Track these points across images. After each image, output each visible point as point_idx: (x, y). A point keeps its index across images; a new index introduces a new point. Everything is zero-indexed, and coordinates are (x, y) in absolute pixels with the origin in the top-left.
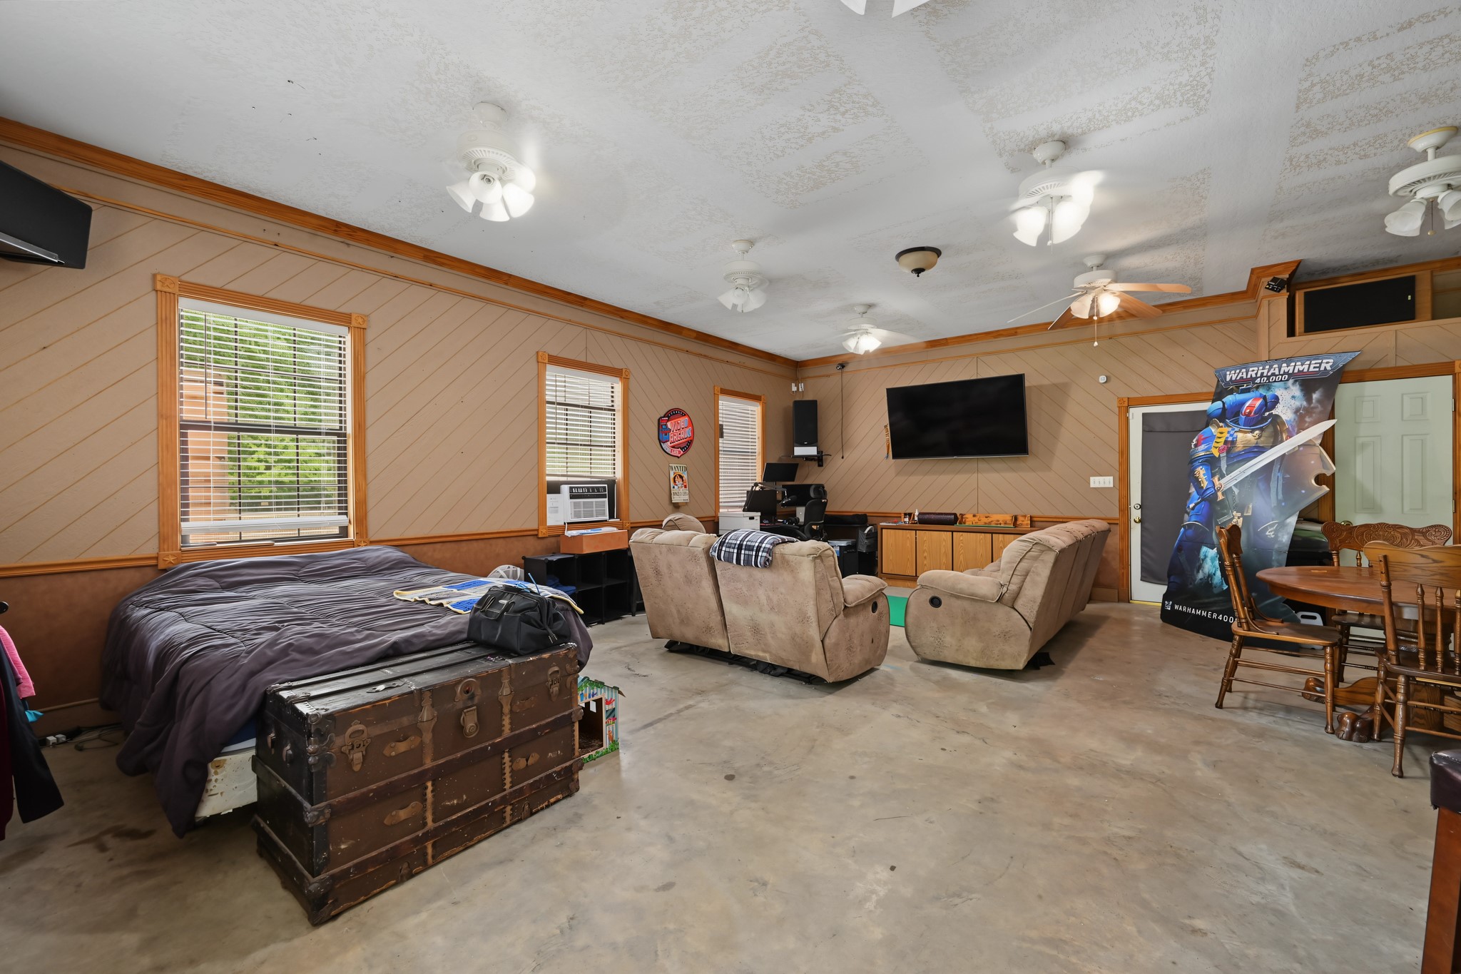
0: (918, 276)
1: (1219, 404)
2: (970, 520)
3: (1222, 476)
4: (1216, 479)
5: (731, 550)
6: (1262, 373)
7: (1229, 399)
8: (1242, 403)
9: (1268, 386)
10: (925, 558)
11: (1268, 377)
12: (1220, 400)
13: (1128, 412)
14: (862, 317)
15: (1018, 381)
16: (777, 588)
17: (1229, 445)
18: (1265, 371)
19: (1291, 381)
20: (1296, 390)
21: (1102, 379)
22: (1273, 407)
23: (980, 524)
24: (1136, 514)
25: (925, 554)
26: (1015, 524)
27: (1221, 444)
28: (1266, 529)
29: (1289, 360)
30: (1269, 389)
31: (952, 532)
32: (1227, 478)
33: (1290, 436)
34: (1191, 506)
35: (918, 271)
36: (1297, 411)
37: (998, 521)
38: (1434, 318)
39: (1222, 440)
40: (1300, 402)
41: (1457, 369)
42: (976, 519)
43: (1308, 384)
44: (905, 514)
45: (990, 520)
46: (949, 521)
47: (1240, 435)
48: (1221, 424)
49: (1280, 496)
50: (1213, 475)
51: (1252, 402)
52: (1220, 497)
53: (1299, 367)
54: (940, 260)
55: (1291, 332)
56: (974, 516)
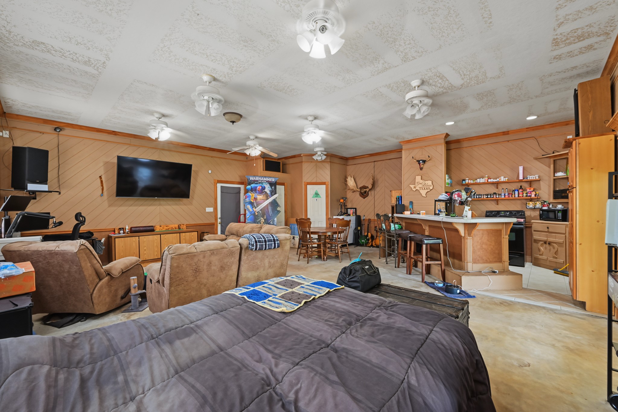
0: (233, 124)
2: (158, 229)
3: (256, 208)
4: (254, 209)
5: (262, 244)
6: (260, 179)
7: (253, 185)
8: (256, 187)
9: (262, 183)
11: (262, 181)
12: (250, 185)
13: (217, 185)
15: (189, 167)
17: (255, 199)
18: (261, 179)
19: (267, 183)
20: (268, 185)
21: (210, 172)
22: (264, 189)
23: (164, 230)
24: (219, 221)
26: (179, 228)
27: (253, 198)
28: (270, 222)
29: (265, 177)
30: (262, 184)
32: (257, 208)
33: (270, 198)
34: (248, 217)
35: (233, 122)
36: (270, 191)
37: (172, 228)
39: (253, 197)
40: (270, 189)
41: (285, 185)
42: (161, 228)
43: (271, 184)
45: (168, 227)
46: (150, 230)
47: (258, 196)
48: (252, 193)
49: (272, 213)
50: (253, 208)
51: (259, 187)
52: (257, 214)
53: (269, 180)
55: (263, 170)
56: (160, 226)
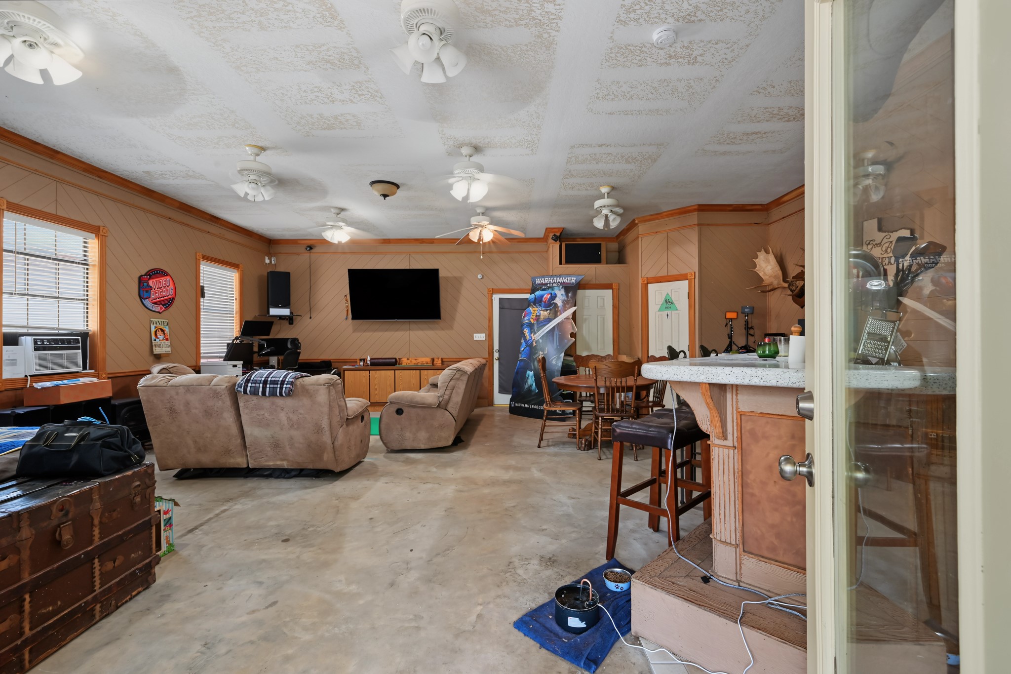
0: (385, 199)
1: (533, 296)
2: (405, 362)
3: (535, 333)
4: (532, 335)
5: (257, 385)
6: (550, 281)
7: (537, 293)
8: (542, 296)
9: (552, 288)
10: (376, 389)
11: (553, 284)
12: (534, 293)
13: (492, 296)
14: (337, 217)
15: (435, 272)
16: (297, 410)
17: (538, 317)
18: (551, 280)
19: (561, 286)
20: (563, 291)
21: (480, 276)
22: (554, 299)
23: (412, 364)
24: (496, 355)
25: (376, 387)
26: (433, 363)
27: (534, 317)
28: (552, 360)
29: (560, 276)
30: (553, 290)
31: (395, 370)
32: (537, 334)
33: (561, 314)
34: (522, 349)
35: (385, 196)
36: (563, 302)
37: (423, 362)
38: (607, 263)
39: (535, 314)
40: (564, 298)
41: (614, 287)
42: (409, 361)
43: (568, 288)
44: (361, 360)
45: (418, 361)
46: (392, 364)
47: (542, 312)
48: (534, 306)
49: (558, 344)
50: (531, 333)
51: (547, 296)
52: (535, 344)
53: (565, 281)
54: (398, 191)
55: (561, 263)
56: (408, 359)
